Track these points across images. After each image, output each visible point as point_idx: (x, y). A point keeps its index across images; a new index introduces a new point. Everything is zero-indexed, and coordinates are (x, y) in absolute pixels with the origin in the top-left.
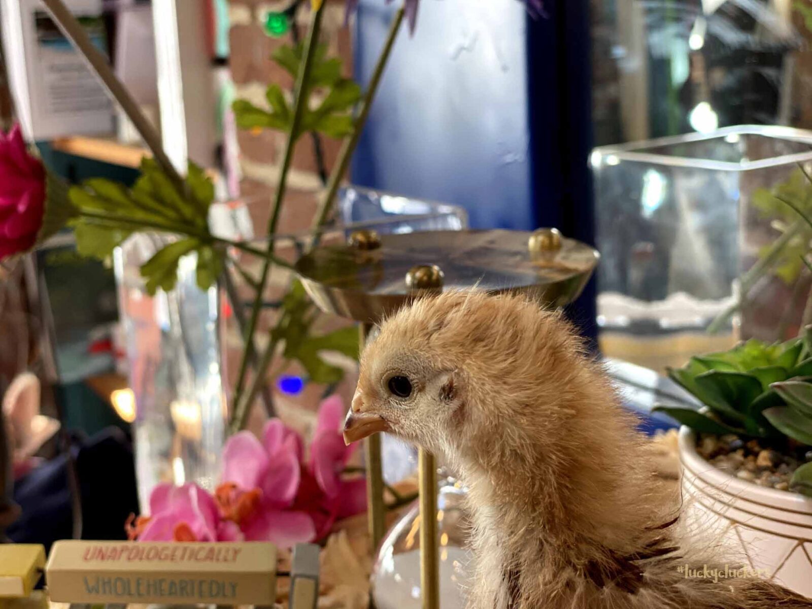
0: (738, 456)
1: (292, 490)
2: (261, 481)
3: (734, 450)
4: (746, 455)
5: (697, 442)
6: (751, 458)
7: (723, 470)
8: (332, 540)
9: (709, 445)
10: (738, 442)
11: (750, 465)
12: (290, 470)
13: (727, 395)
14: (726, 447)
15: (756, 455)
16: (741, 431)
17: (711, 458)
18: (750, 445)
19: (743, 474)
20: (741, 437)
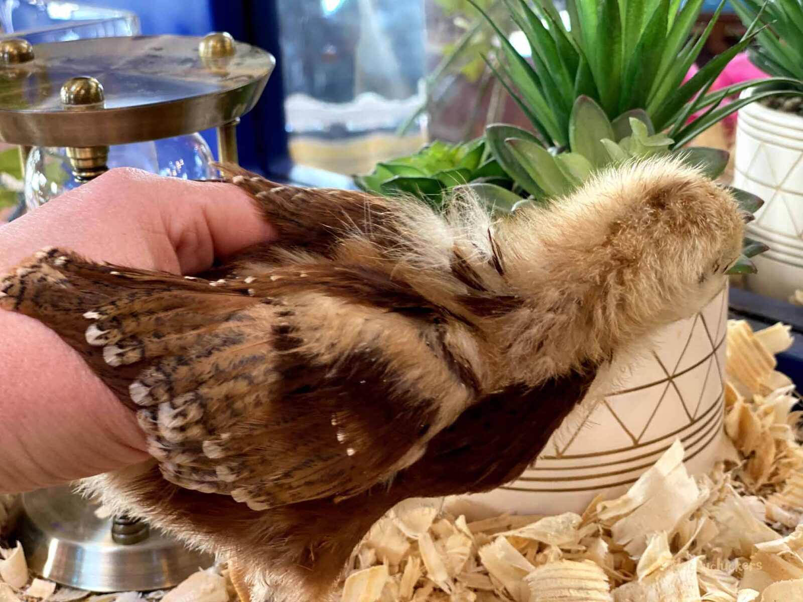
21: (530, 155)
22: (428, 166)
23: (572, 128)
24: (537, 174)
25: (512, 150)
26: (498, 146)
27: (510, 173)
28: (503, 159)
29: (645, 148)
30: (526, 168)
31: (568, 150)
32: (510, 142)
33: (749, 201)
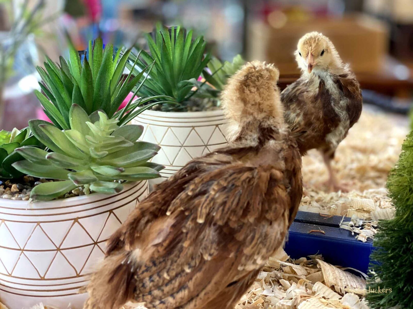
4: (5, 188)
6: (8, 188)
11: (8, 192)
15: (10, 187)
18: (6, 183)
19: (5, 196)
23: (70, 119)
24: (55, 140)
25: (43, 130)
26: (35, 129)
27: (42, 142)
28: (39, 135)
29: (107, 125)
30: (51, 138)
31: (70, 128)
32: (42, 126)
33: (154, 148)
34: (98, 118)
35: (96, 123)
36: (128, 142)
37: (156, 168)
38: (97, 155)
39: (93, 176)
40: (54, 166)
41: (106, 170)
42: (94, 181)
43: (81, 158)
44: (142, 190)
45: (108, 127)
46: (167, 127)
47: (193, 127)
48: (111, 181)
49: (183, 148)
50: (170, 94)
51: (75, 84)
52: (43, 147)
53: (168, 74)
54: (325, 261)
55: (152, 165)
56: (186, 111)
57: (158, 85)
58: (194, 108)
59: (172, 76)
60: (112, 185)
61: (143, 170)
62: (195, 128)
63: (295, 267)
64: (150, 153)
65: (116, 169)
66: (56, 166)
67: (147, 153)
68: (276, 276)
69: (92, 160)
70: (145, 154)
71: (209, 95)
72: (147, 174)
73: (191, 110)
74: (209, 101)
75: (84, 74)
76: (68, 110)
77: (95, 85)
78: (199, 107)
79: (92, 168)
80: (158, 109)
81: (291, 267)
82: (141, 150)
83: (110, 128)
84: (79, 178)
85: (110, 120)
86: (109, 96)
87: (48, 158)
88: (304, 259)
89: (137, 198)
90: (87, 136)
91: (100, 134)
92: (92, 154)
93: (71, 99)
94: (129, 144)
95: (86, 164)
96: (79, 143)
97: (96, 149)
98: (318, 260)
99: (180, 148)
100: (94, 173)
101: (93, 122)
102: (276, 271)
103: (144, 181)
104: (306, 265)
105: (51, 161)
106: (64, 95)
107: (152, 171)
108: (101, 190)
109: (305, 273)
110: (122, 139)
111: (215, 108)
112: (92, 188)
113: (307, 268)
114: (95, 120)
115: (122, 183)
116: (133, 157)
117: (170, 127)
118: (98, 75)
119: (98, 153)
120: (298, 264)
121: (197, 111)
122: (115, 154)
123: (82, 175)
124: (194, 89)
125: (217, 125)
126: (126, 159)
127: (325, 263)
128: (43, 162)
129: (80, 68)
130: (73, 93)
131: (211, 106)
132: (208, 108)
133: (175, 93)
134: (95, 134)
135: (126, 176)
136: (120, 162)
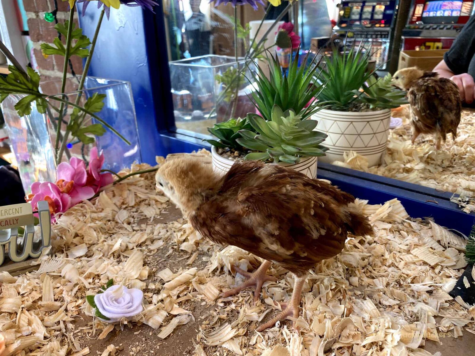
0: (229, 153)
1: (84, 180)
2: (72, 178)
3: (228, 152)
4: (231, 153)
5: (217, 150)
6: (232, 154)
7: (225, 158)
8: (101, 194)
9: (220, 150)
10: (229, 149)
11: (232, 156)
12: (84, 173)
13: (224, 136)
14: (225, 151)
15: (234, 153)
16: (229, 146)
17: (221, 154)
18: (232, 150)
19: (230, 158)
20: (229, 148)
21: (260, 122)
22: (229, 125)
23: (272, 114)
24: (262, 127)
25: (255, 120)
26: (250, 119)
27: (254, 127)
28: (252, 123)
29: (294, 119)
30: (259, 125)
31: (271, 120)
32: (254, 118)
33: (324, 136)
34: (289, 115)
35: (287, 118)
36: (306, 131)
37: (324, 149)
38: (285, 138)
39: (282, 152)
40: (259, 143)
41: (290, 149)
42: (282, 155)
43: (275, 140)
44: (313, 162)
45: (295, 121)
46: (333, 121)
47: (352, 122)
48: (293, 155)
49: (343, 135)
50: (339, 100)
51: (277, 92)
52: (254, 131)
53: (338, 86)
54: (435, 222)
55: (321, 147)
56: (348, 111)
57: (331, 93)
58: (354, 109)
59: (341, 88)
60: (293, 158)
61: (315, 150)
62: (354, 123)
63: (413, 224)
64: (320, 140)
65: (297, 149)
66: (260, 143)
67: (319, 139)
68: (398, 228)
69: (283, 141)
70: (317, 139)
71: (365, 101)
72: (316, 153)
73: (352, 111)
74: (365, 105)
75: (283, 86)
76: (271, 108)
77: (290, 93)
78: (357, 108)
79: (282, 146)
80: (329, 108)
81: (409, 224)
82: (315, 136)
83: (296, 122)
84: (273, 152)
85: (296, 116)
86: (297, 101)
87: (256, 138)
88: (420, 219)
89: (309, 167)
90: (281, 126)
91: (289, 125)
92: (283, 138)
93: (274, 101)
94: (307, 132)
95: (279, 143)
96: (276, 131)
97: (285, 134)
98: (430, 221)
99: (340, 135)
100: (283, 149)
101: (285, 117)
102: (398, 225)
103: (314, 157)
104: (421, 223)
105: (258, 140)
106: (270, 98)
107: (320, 151)
108: (286, 161)
109: (419, 228)
110: (303, 129)
111: (368, 110)
112: (281, 158)
113: (421, 225)
114: (287, 115)
115: (300, 157)
116: (309, 141)
117: (336, 121)
118: (293, 86)
119: (287, 137)
120: (415, 222)
121: (355, 111)
122: (297, 139)
123: (276, 150)
124: (355, 96)
125: (368, 122)
126: (304, 142)
127: (435, 224)
128: (253, 140)
129: (281, 82)
130: (275, 97)
131: (366, 108)
132: (363, 110)
133: (342, 99)
134: (286, 125)
135: (303, 153)
136: (300, 144)
